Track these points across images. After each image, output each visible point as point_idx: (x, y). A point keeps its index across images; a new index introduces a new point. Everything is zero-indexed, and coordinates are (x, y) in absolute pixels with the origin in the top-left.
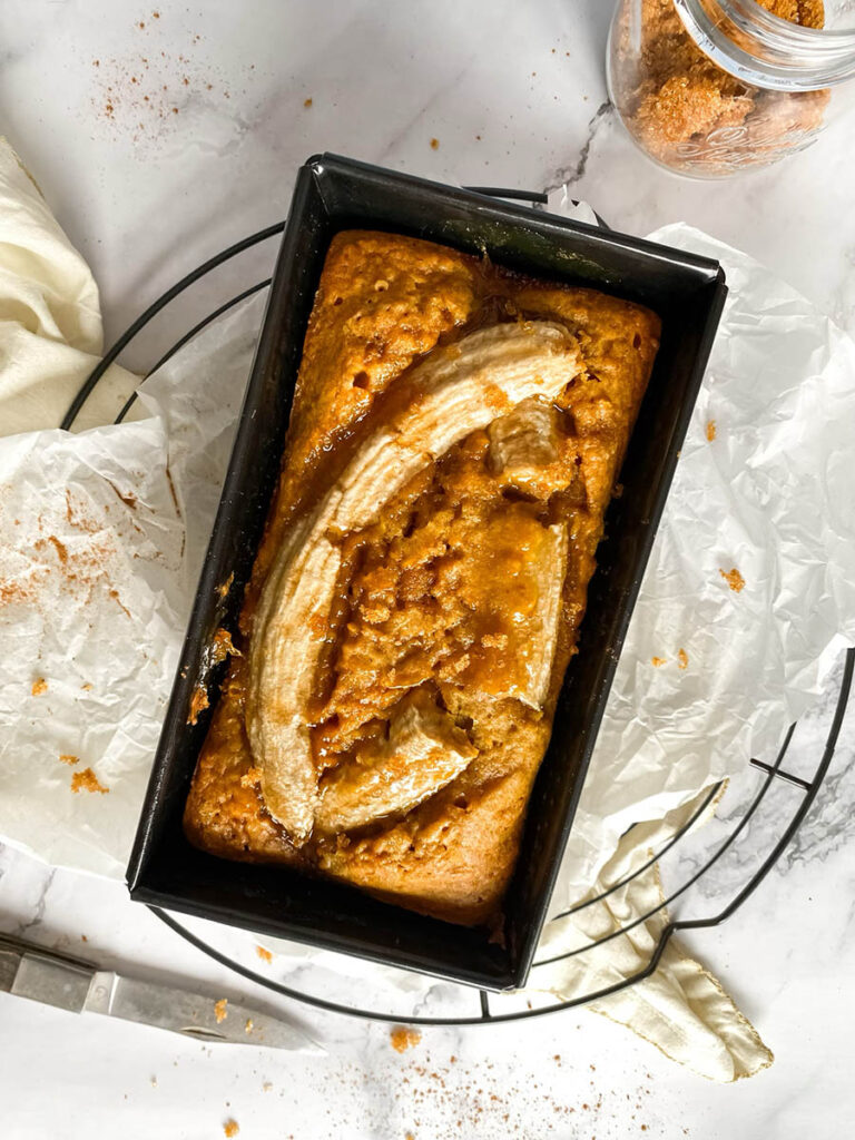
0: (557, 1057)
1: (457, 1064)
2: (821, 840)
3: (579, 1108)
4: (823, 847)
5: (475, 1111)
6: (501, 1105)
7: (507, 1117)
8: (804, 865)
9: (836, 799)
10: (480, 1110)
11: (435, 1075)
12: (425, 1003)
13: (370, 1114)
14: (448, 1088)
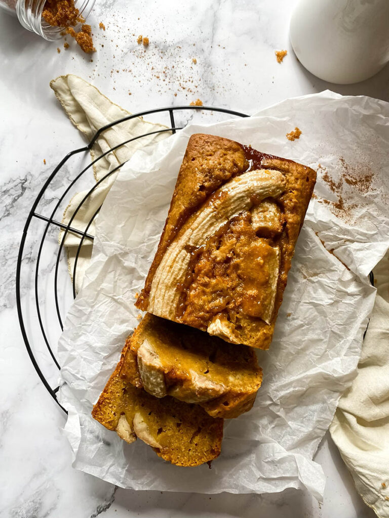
0: (130, 94)
1: (174, 93)
2: (12, 188)
3: (121, 71)
4: (11, 185)
5: (166, 72)
6: (155, 74)
7: (153, 69)
8: (20, 177)
9: (5, 206)
10: (164, 72)
11: (184, 88)
12: (188, 121)
13: (212, 73)
14: (178, 83)
